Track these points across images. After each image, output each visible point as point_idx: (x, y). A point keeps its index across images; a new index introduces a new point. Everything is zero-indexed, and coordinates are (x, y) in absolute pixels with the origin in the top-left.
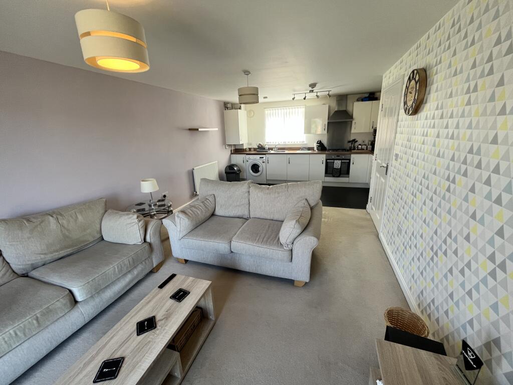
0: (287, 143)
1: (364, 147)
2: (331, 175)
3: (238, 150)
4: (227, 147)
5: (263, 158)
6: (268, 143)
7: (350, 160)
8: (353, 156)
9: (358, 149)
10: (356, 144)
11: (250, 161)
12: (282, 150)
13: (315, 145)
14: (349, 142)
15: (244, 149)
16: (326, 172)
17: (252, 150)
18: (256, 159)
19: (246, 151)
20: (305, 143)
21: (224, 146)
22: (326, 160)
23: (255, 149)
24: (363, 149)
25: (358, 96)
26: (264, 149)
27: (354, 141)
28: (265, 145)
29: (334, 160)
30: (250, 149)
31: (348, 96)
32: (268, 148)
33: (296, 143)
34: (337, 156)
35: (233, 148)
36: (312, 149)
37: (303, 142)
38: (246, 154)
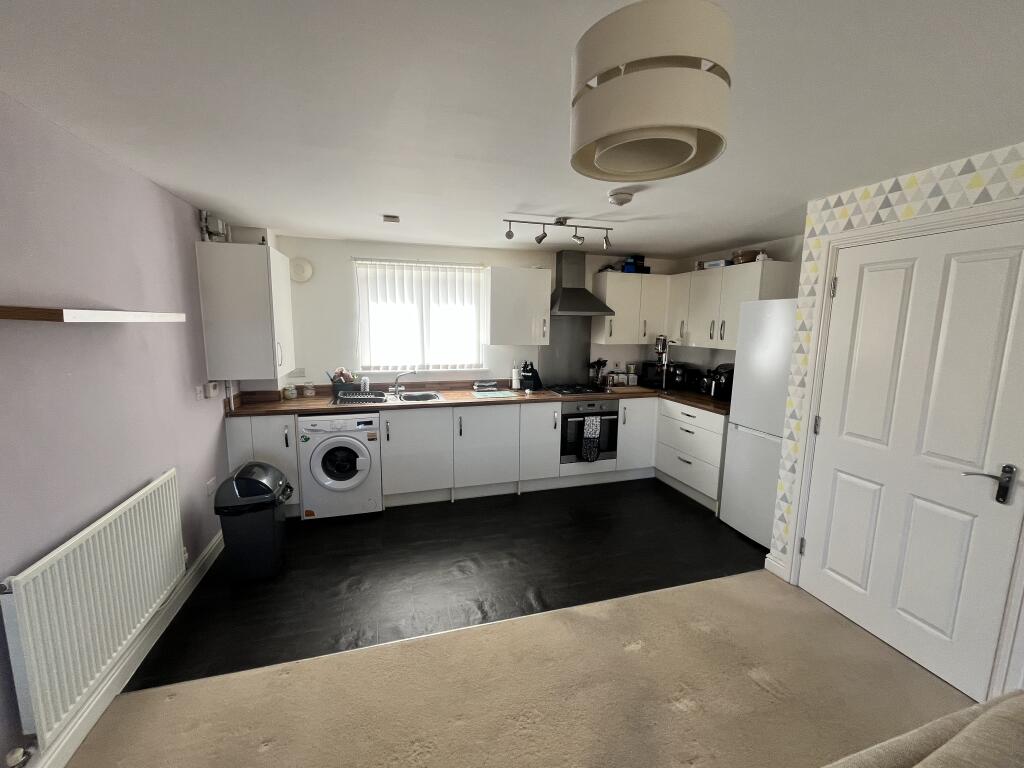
4: (213, 393)
6: (369, 368)
7: (616, 413)
11: (316, 439)
12: (421, 389)
15: (278, 394)
16: (565, 451)
18: (345, 428)
21: (200, 388)
29: (583, 415)
31: (587, 256)
32: (371, 385)
33: (458, 369)
34: (589, 405)
35: (233, 392)
36: (505, 385)
37: (478, 366)
38: (300, 415)
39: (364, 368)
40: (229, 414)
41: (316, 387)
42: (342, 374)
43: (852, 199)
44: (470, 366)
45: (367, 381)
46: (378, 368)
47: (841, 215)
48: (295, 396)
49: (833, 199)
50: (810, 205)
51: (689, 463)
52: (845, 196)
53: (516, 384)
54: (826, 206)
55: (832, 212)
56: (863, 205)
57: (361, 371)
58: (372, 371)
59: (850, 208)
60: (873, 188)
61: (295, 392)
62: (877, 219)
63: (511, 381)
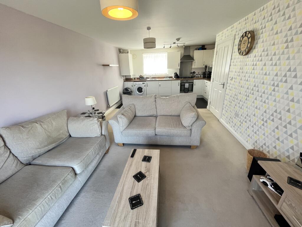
0: (157, 74)
1: (199, 76)
2: (183, 92)
3: (128, 79)
4: (122, 77)
5: (144, 83)
7: (193, 83)
8: (195, 81)
9: (196, 77)
10: (195, 74)
11: (136, 85)
12: (155, 79)
13: (173, 76)
14: (191, 73)
15: (131, 79)
16: (181, 91)
17: (136, 79)
18: (140, 84)
19: (132, 80)
20: (167, 74)
21: (120, 77)
22: (181, 83)
23: (138, 79)
24: (199, 77)
25: (196, 47)
26: (144, 78)
27: (194, 72)
29: (185, 83)
30: (135, 78)
31: (191, 47)
34: (186, 81)
35: (125, 78)
36: (171, 77)
38: (134, 82)
42: (141, 76)
44: (164, 74)
50: (217, 36)
51: (206, 93)
58: (146, 75)
59: (220, 36)
60: (221, 33)
62: (221, 39)
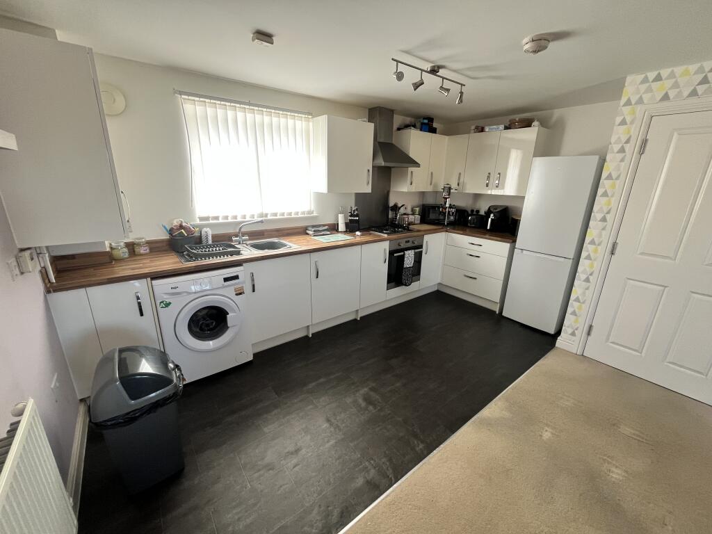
5: (236, 277)
6: (207, 219)
7: (422, 246)
8: (426, 238)
11: (177, 304)
16: (391, 279)
19: (119, 263)
20: (315, 214)
22: (391, 253)
27: (396, 207)
28: (201, 227)
29: (404, 250)
30: (134, 250)
32: (214, 237)
33: (293, 216)
34: (407, 242)
36: (334, 228)
37: (309, 212)
38: (153, 279)
39: (201, 219)
40: (50, 289)
41: (149, 243)
42: (181, 227)
43: (672, 75)
44: (303, 213)
45: (209, 233)
46: (217, 218)
47: (659, 89)
48: (127, 255)
49: (652, 75)
50: (629, 79)
51: (475, 278)
52: (665, 73)
53: (342, 227)
54: (645, 80)
55: (650, 85)
56: (681, 81)
57: (198, 222)
58: (211, 222)
59: (668, 84)
60: (693, 68)
61: (126, 250)
62: (694, 93)
63: (338, 224)
